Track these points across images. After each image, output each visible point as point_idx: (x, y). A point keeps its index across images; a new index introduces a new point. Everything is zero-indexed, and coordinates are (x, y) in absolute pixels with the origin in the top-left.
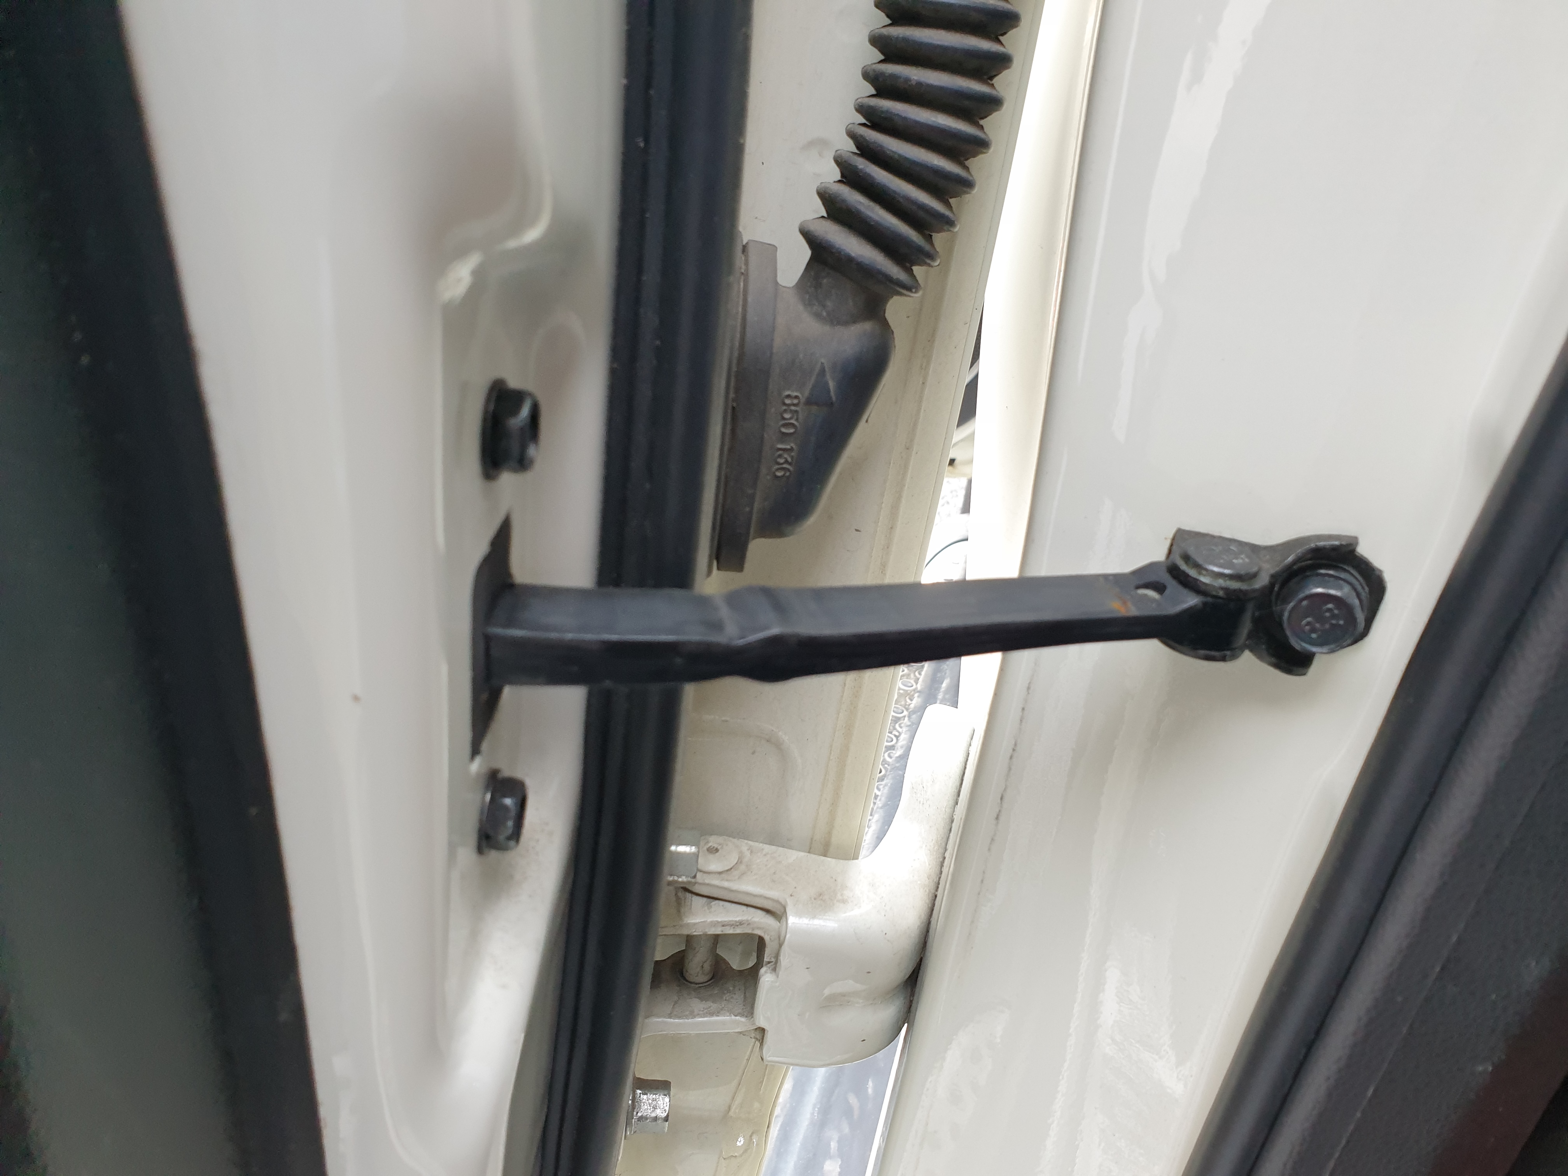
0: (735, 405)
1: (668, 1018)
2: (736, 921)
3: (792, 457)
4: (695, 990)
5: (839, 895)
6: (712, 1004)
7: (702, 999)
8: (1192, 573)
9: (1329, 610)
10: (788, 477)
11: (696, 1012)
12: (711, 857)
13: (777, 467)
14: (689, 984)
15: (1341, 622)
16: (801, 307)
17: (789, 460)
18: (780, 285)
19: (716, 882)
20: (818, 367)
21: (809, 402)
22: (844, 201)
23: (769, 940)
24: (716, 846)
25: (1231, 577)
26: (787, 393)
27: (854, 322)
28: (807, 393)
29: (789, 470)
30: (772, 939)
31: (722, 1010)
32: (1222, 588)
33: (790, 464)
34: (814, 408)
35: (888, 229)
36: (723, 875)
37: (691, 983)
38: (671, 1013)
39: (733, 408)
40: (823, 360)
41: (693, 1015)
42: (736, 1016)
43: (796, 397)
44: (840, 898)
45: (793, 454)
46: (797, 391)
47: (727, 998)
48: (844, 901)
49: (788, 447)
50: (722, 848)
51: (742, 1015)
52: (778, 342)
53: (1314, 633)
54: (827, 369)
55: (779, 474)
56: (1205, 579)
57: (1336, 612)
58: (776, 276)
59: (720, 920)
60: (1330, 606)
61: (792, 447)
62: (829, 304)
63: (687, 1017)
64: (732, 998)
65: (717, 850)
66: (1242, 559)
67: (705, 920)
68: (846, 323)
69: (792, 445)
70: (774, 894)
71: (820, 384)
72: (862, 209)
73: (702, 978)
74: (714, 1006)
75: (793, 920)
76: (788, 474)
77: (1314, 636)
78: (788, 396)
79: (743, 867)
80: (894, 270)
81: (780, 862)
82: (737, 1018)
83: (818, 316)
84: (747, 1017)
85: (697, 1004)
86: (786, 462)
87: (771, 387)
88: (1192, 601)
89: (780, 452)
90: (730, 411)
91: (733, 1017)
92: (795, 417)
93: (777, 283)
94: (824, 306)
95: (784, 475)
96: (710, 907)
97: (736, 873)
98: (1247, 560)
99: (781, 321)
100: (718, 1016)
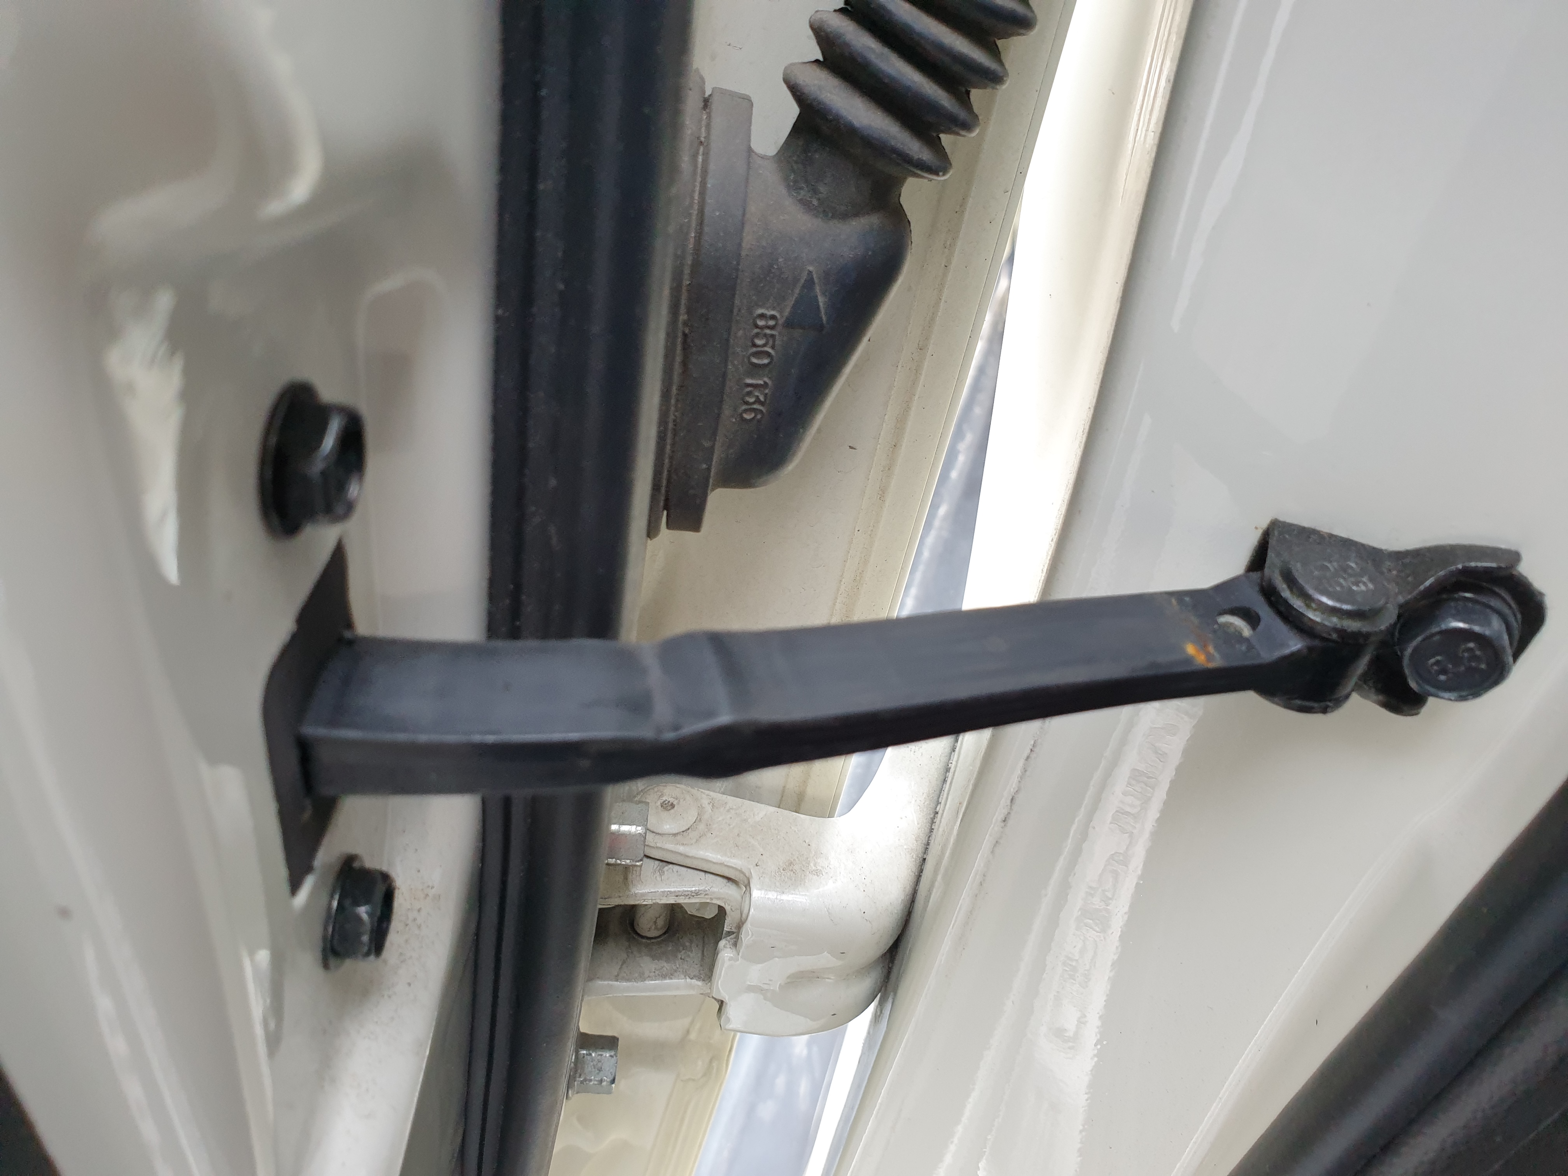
0: (687, 331)
1: (615, 981)
2: (691, 891)
3: (766, 395)
4: (647, 946)
5: (812, 865)
6: (665, 964)
7: (654, 957)
8: (1297, 603)
9: (1470, 650)
10: (759, 421)
11: (647, 974)
12: (665, 814)
13: (744, 407)
14: (640, 939)
15: (1483, 666)
16: (782, 190)
17: (762, 398)
18: (756, 154)
19: (670, 846)
20: (804, 276)
21: (789, 324)
22: (847, 45)
23: (730, 909)
24: (671, 800)
25: (1350, 614)
26: (760, 311)
27: (856, 215)
28: (787, 313)
29: (761, 411)
30: (733, 910)
31: (676, 971)
32: (1335, 630)
33: (762, 403)
34: (797, 333)
35: (909, 88)
36: (679, 837)
37: (643, 937)
38: (618, 975)
39: (685, 335)
40: (811, 268)
41: (642, 977)
42: (692, 979)
43: (773, 317)
44: (814, 868)
45: (767, 391)
46: (774, 309)
47: (683, 957)
48: (818, 873)
49: (761, 382)
50: (678, 803)
51: (699, 978)
52: (749, 240)
53: (1443, 675)
54: (816, 280)
55: (748, 416)
56: (1314, 616)
57: (1478, 653)
58: (749, 141)
59: (672, 890)
60: (1471, 645)
61: (765, 383)
62: (822, 189)
63: (636, 980)
64: (689, 956)
65: (673, 806)
66: (1365, 584)
67: (656, 890)
68: (844, 217)
69: (766, 379)
70: (736, 862)
71: (806, 302)
72: (872, 58)
73: (654, 933)
74: (666, 966)
75: (757, 894)
76: (759, 417)
77: (1442, 678)
78: (762, 316)
79: (702, 827)
80: (914, 147)
81: (745, 820)
82: (693, 981)
83: (805, 204)
84: (703, 980)
85: (647, 964)
86: (758, 401)
87: (737, 302)
88: (1295, 644)
89: (749, 389)
90: (679, 340)
91: (688, 980)
92: (771, 342)
93: (750, 150)
94: (815, 191)
95: (753, 418)
96: (662, 873)
97: (693, 834)
98: (1371, 586)
99: (752, 209)
100: (671, 979)
